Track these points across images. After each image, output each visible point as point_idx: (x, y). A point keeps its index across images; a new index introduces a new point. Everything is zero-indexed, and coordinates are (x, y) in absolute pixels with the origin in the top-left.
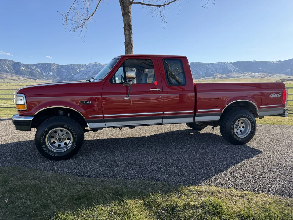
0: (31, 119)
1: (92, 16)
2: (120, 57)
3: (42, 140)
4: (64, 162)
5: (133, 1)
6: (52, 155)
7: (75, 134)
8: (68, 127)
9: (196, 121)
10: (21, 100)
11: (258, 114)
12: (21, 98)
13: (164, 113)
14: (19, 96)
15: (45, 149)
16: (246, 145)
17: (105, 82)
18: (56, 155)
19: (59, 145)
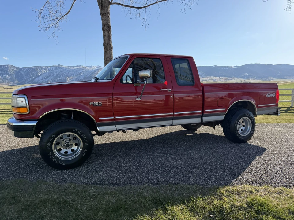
0: (35, 124)
1: (67, 14)
2: (129, 56)
3: (49, 147)
4: (74, 170)
5: (112, 1)
6: (59, 164)
7: (85, 139)
8: (78, 131)
9: (203, 121)
10: (22, 102)
11: (256, 113)
12: (23, 99)
13: (175, 113)
14: (19, 97)
15: (52, 157)
16: (248, 143)
17: (115, 82)
18: (64, 164)
19: (66, 152)
